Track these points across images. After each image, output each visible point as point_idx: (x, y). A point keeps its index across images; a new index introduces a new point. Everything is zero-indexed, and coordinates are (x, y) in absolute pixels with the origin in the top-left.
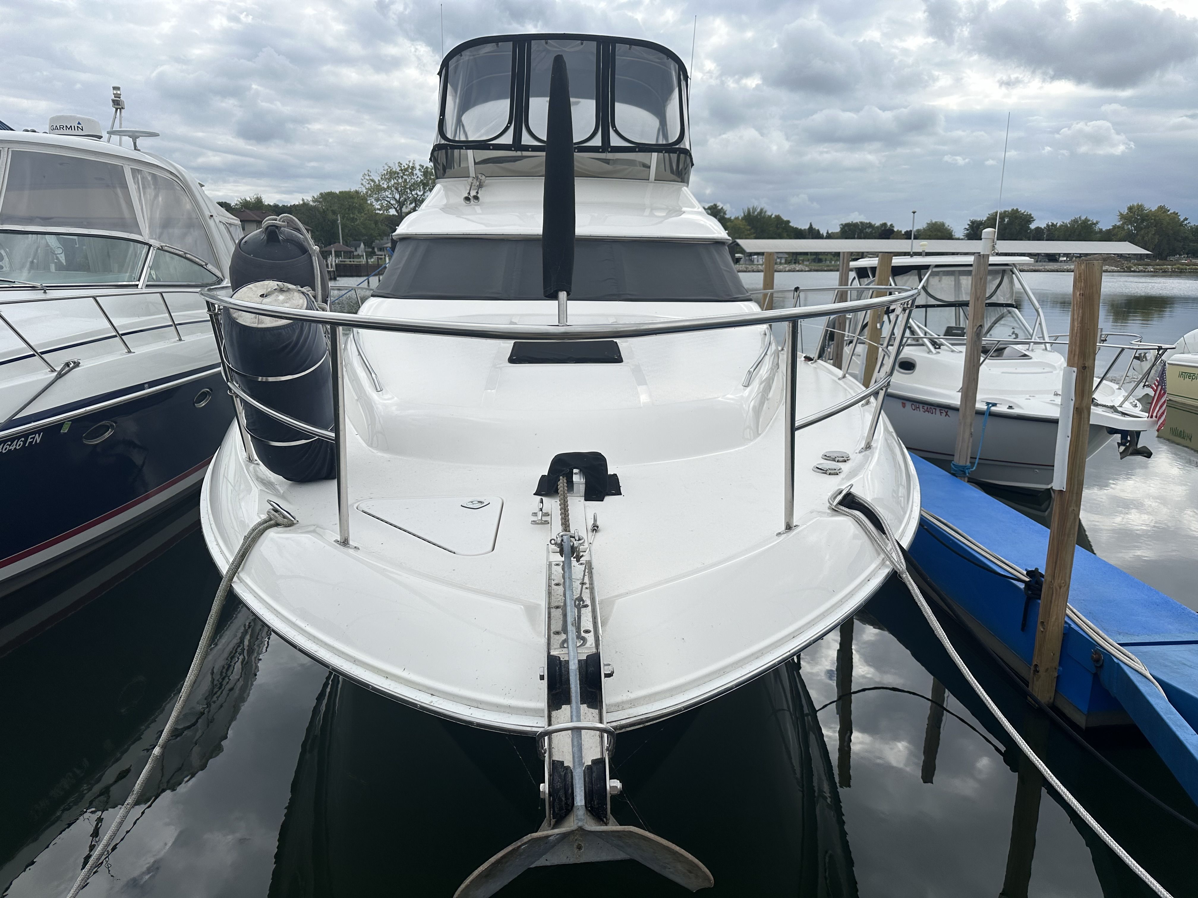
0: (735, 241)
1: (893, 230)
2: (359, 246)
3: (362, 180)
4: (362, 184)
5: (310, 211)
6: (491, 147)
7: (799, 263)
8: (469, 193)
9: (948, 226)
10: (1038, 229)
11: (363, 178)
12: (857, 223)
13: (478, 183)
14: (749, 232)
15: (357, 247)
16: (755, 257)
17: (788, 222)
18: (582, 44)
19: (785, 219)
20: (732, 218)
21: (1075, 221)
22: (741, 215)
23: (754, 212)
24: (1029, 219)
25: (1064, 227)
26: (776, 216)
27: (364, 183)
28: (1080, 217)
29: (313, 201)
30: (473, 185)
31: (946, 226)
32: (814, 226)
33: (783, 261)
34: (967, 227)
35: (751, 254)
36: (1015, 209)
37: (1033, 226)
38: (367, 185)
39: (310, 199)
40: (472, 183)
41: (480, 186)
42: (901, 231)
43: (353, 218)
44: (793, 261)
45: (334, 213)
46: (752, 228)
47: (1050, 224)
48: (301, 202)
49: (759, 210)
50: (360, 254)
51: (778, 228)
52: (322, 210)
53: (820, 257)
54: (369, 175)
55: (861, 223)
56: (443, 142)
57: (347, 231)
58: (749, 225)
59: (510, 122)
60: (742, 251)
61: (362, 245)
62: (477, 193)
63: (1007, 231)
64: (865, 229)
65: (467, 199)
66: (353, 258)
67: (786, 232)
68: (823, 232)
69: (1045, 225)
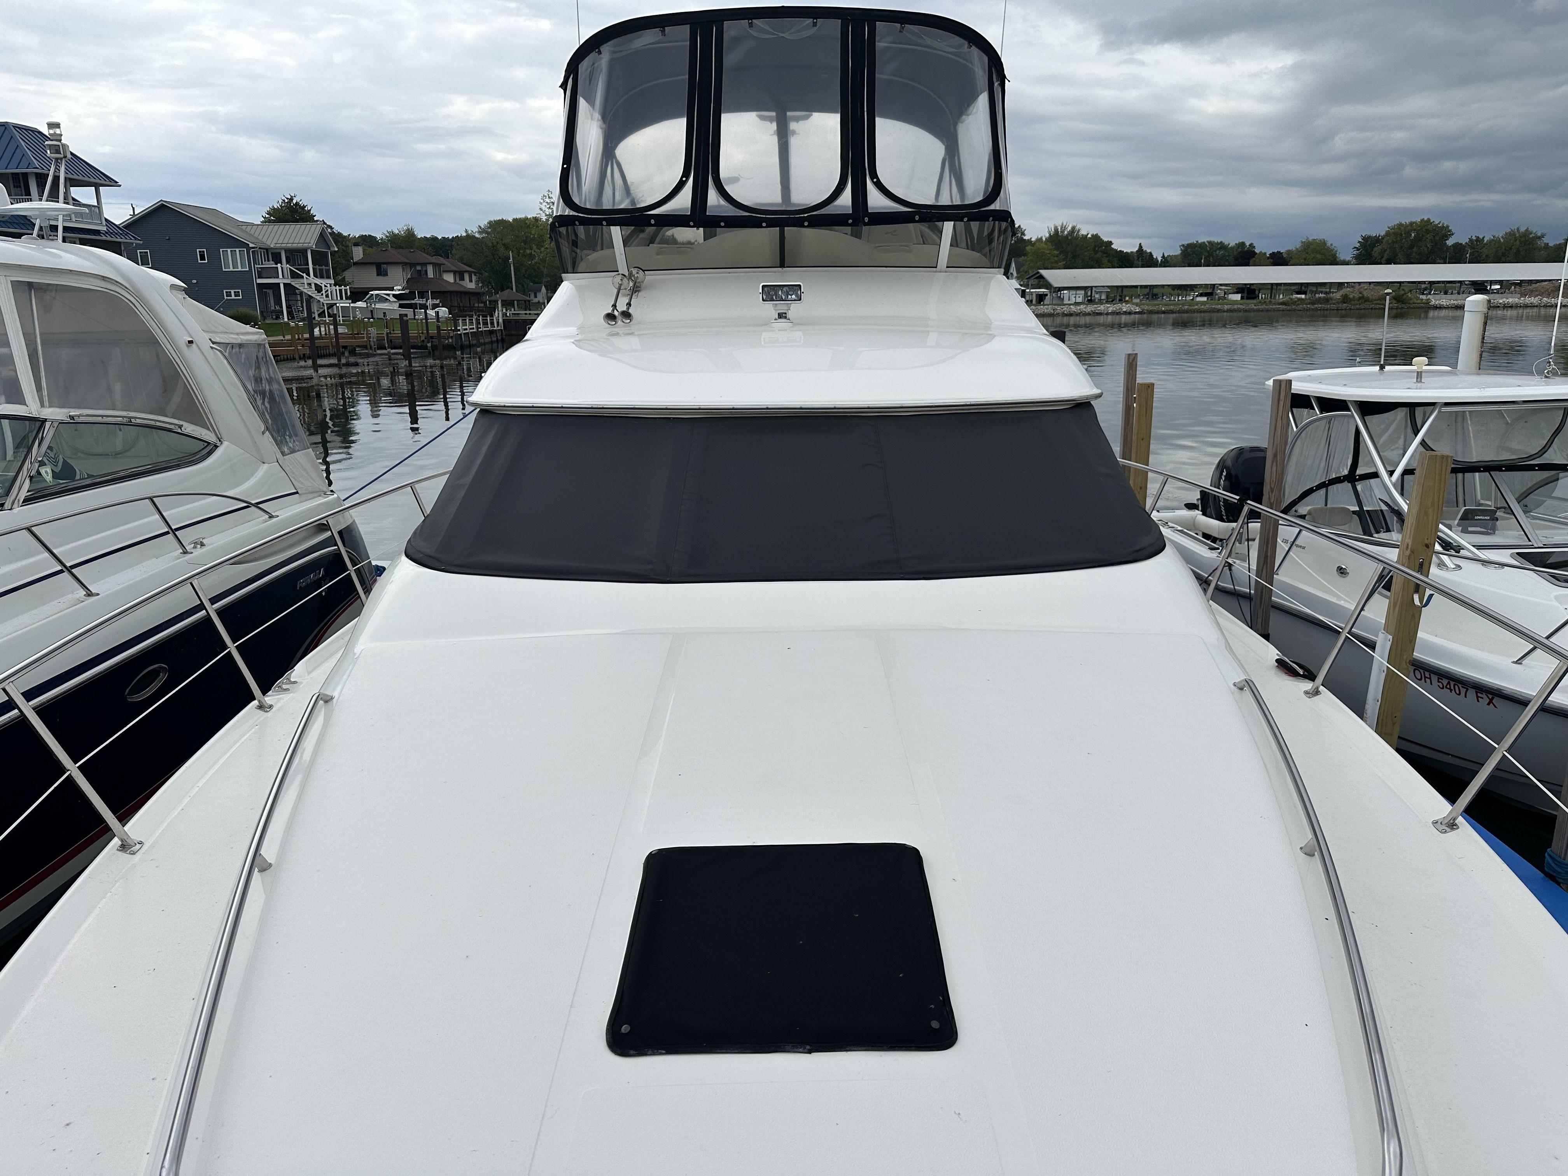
0: (1038, 273)
1: (1254, 251)
2: (540, 291)
3: (541, 203)
4: (541, 209)
5: (476, 246)
6: (653, 222)
7: (1127, 302)
8: (614, 306)
9: (1332, 245)
10: (1457, 246)
11: (542, 201)
12: (1204, 242)
13: (631, 284)
14: (1056, 258)
15: (536, 292)
16: (1065, 292)
17: (1111, 243)
18: (815, 24)
19: (1105, 239)
20: (1033, 239)
21: (1511, 234)
22: (1045, 235)
23: (1063, 232)
24: (1444, 232)
25: (1494, 241)
26: (1093, 235)
27: (544, 208)
28: (1518, 228)
29: (479, 232)
30: (622, 288)
31: (1328, 245)
32: (1144, 248)
33: (1103, 297)
34: (1358, 245)
35: (1061, 289)
36: (1425, 219)
37: (1450, 242)
38: (547, 210)
39: (476, 230)
40: (621, 285)
41: (636, 289)
42: (1265, 253)
43: (531, 254)
44: (1118, 298)
45: (507, 247)
46: (1060, 254)
47: (1474, 238)
48: (464, 234)
49: (1069, 228)
50: (541, 301)
51: (1096, 252)
52: (490, 244)
53: (1155, 291)
54: (549, 197)
55: (1209, 242)
56: (568, 212)
57: (523, 271)
58: (1057, 249)
59: (686, 174)
60: (1048, 285)
61: (544, 289)
62: (629, 304)
63: (1415, 249)
64: (1216, 251)
65: (610, 317)
66: (530, 310)
67: (1107, 257)
68: (1158, 256)
69: (1467, 241)
